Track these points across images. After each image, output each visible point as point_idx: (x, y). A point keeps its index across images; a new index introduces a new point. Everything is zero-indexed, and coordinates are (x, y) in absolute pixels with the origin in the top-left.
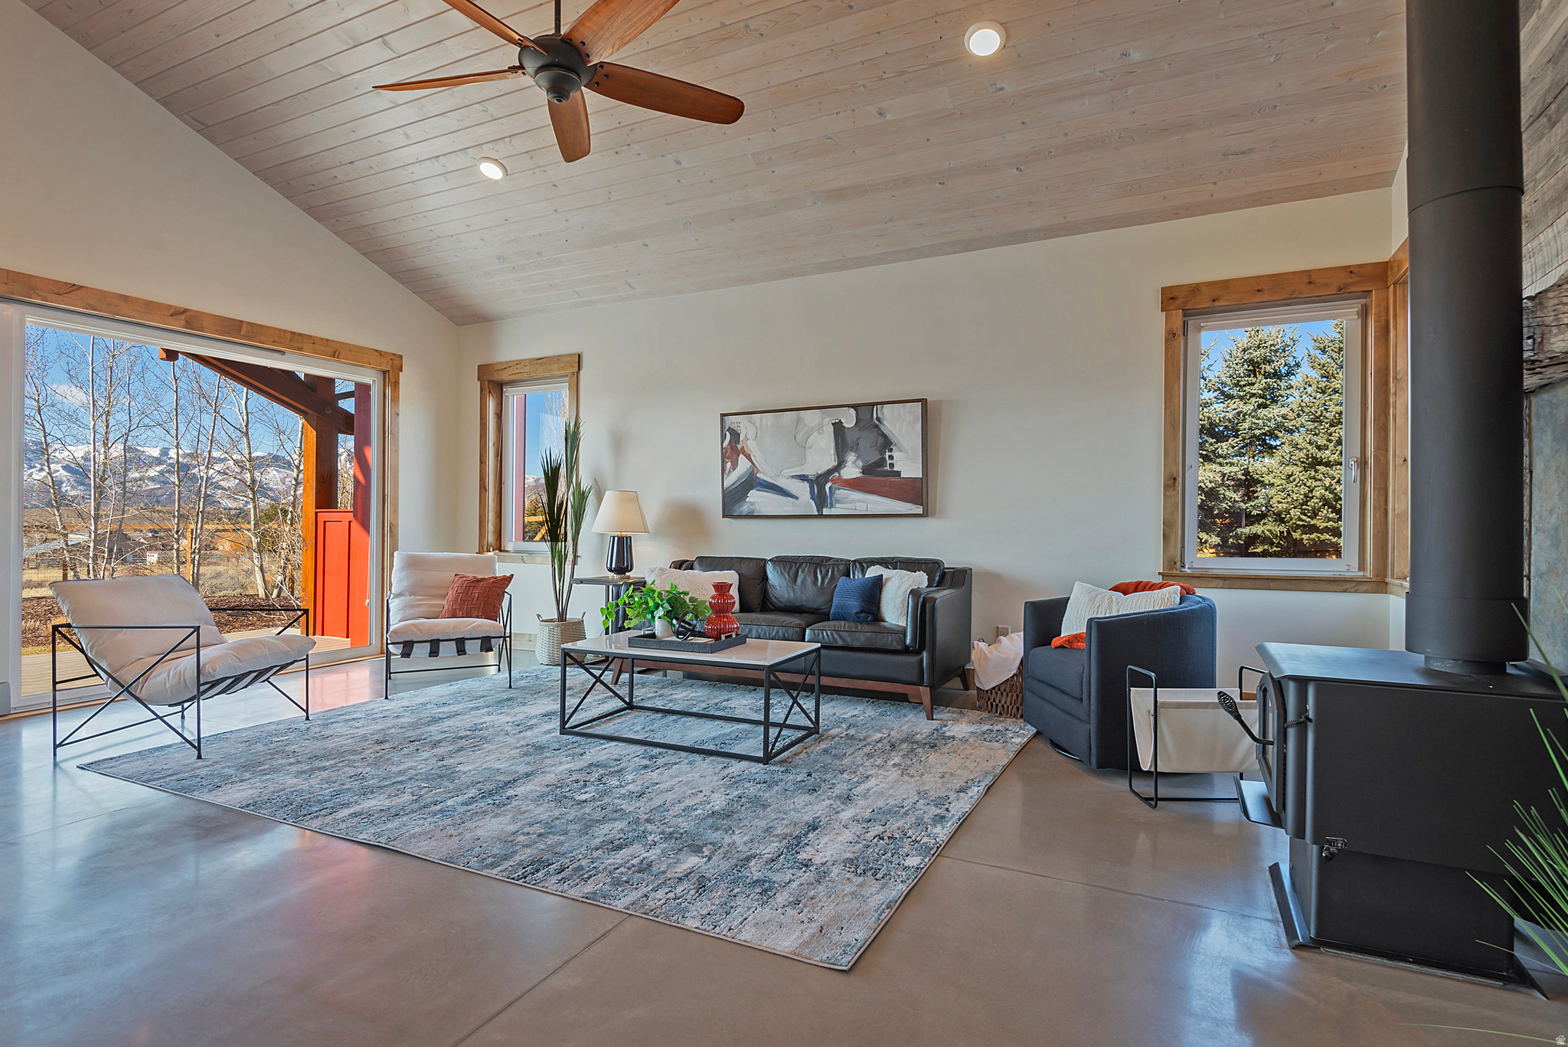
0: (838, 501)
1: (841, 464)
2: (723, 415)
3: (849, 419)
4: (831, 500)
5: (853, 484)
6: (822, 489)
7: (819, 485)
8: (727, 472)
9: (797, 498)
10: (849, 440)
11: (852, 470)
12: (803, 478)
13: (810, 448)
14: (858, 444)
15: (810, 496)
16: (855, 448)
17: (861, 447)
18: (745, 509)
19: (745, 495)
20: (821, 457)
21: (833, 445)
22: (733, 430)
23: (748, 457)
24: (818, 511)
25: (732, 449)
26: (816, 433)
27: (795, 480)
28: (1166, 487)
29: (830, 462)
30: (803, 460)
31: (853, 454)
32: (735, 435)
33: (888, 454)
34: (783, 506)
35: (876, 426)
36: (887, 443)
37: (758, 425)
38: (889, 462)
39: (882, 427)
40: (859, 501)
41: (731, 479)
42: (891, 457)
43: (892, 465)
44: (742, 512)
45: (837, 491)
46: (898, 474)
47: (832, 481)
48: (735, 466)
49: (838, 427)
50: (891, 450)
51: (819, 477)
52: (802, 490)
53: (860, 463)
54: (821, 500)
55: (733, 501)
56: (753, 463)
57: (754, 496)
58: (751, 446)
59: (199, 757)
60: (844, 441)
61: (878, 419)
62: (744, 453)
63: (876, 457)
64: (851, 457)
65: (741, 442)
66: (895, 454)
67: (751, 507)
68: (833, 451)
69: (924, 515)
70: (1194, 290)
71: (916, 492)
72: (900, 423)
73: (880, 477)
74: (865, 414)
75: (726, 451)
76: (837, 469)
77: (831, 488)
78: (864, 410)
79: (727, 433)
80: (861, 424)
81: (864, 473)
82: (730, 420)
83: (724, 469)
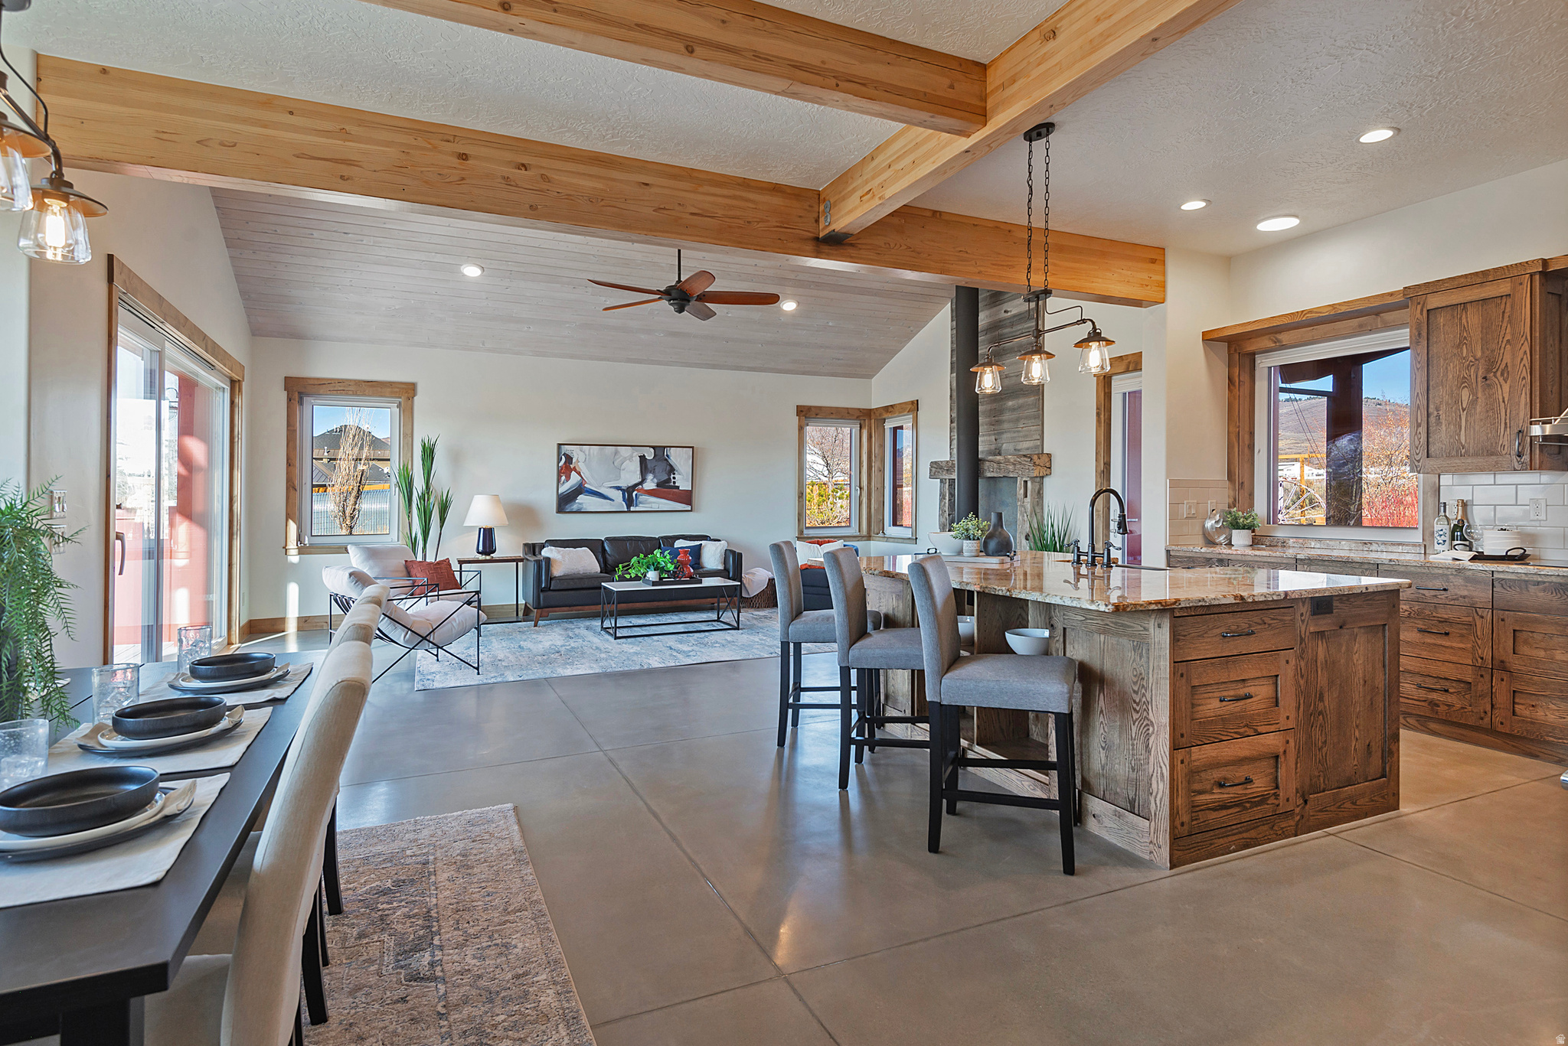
0: (641, 503)
1: (643, 480)
2: (560, 445)
3: (650, 455)
4: (636, 502)
5: (651, 493)
6: (630, 495)
7: (629, 495)
8: (561, 483)
9: (613, 500)
10: (649, 466)
11: (650, 484)
12: (618, 488)
13: (624, 470)
14: (654, 469)
15: (622, 499)
16: (653, 472)
17: (656, 470)
18: (575, 507)
19: (575, 498)
20: (631, 474)
21: (639, 469)
22: (567, 454)
23: (579, 474)
24: (627, 509)
25: (566, 467)
26: (628, 461)
27: (612, 489)
28: (799, 497)
29: (638, 479)
30: (618, 478)
31: (651, 475)
32: (569, 459)
33: (672, 476)
34: (605, 505)
35: (666, 460)
36: (672, 470)
37: (587, 453)
38: (673, 480)
39: (669, 460)
40: (654, 503)
41: (563, 489)
42: (674, 478)
43: (674, 483)
44: (573, 509)
45: (641, 497)
46: (678, 487)
47: (637, 490)
48: (568, 478)
49: (642, 458)
50: (674, 474)
51: (629, 488)
52: (617, 496)
53: (656, 481)
54: (630, 502)
55: (565, 502)
56: (582, 477)
57: (581, 498)
58: (581, 467)
59: (478, 674)
60: (646, 467)
61: (667, 456)
62: (575, 470)
63: (666, 477)
64: (650, 477)
65: (573, 464)
66: (676, 476)
67: (580, 506)
68: (639, 472)
69: (691, 511)
70: (809, 408)
71: (687, 498)
72: (679, 459)
73: (667, 489)
74: (659, 452)
75: (562, 469)
76: (641, 483)
77: (636, 495)
78: (659, 450)
79: (563, 457)
80: (657, 458)
81: (657, 486)
82: (565, 449)
83: (559, 481)
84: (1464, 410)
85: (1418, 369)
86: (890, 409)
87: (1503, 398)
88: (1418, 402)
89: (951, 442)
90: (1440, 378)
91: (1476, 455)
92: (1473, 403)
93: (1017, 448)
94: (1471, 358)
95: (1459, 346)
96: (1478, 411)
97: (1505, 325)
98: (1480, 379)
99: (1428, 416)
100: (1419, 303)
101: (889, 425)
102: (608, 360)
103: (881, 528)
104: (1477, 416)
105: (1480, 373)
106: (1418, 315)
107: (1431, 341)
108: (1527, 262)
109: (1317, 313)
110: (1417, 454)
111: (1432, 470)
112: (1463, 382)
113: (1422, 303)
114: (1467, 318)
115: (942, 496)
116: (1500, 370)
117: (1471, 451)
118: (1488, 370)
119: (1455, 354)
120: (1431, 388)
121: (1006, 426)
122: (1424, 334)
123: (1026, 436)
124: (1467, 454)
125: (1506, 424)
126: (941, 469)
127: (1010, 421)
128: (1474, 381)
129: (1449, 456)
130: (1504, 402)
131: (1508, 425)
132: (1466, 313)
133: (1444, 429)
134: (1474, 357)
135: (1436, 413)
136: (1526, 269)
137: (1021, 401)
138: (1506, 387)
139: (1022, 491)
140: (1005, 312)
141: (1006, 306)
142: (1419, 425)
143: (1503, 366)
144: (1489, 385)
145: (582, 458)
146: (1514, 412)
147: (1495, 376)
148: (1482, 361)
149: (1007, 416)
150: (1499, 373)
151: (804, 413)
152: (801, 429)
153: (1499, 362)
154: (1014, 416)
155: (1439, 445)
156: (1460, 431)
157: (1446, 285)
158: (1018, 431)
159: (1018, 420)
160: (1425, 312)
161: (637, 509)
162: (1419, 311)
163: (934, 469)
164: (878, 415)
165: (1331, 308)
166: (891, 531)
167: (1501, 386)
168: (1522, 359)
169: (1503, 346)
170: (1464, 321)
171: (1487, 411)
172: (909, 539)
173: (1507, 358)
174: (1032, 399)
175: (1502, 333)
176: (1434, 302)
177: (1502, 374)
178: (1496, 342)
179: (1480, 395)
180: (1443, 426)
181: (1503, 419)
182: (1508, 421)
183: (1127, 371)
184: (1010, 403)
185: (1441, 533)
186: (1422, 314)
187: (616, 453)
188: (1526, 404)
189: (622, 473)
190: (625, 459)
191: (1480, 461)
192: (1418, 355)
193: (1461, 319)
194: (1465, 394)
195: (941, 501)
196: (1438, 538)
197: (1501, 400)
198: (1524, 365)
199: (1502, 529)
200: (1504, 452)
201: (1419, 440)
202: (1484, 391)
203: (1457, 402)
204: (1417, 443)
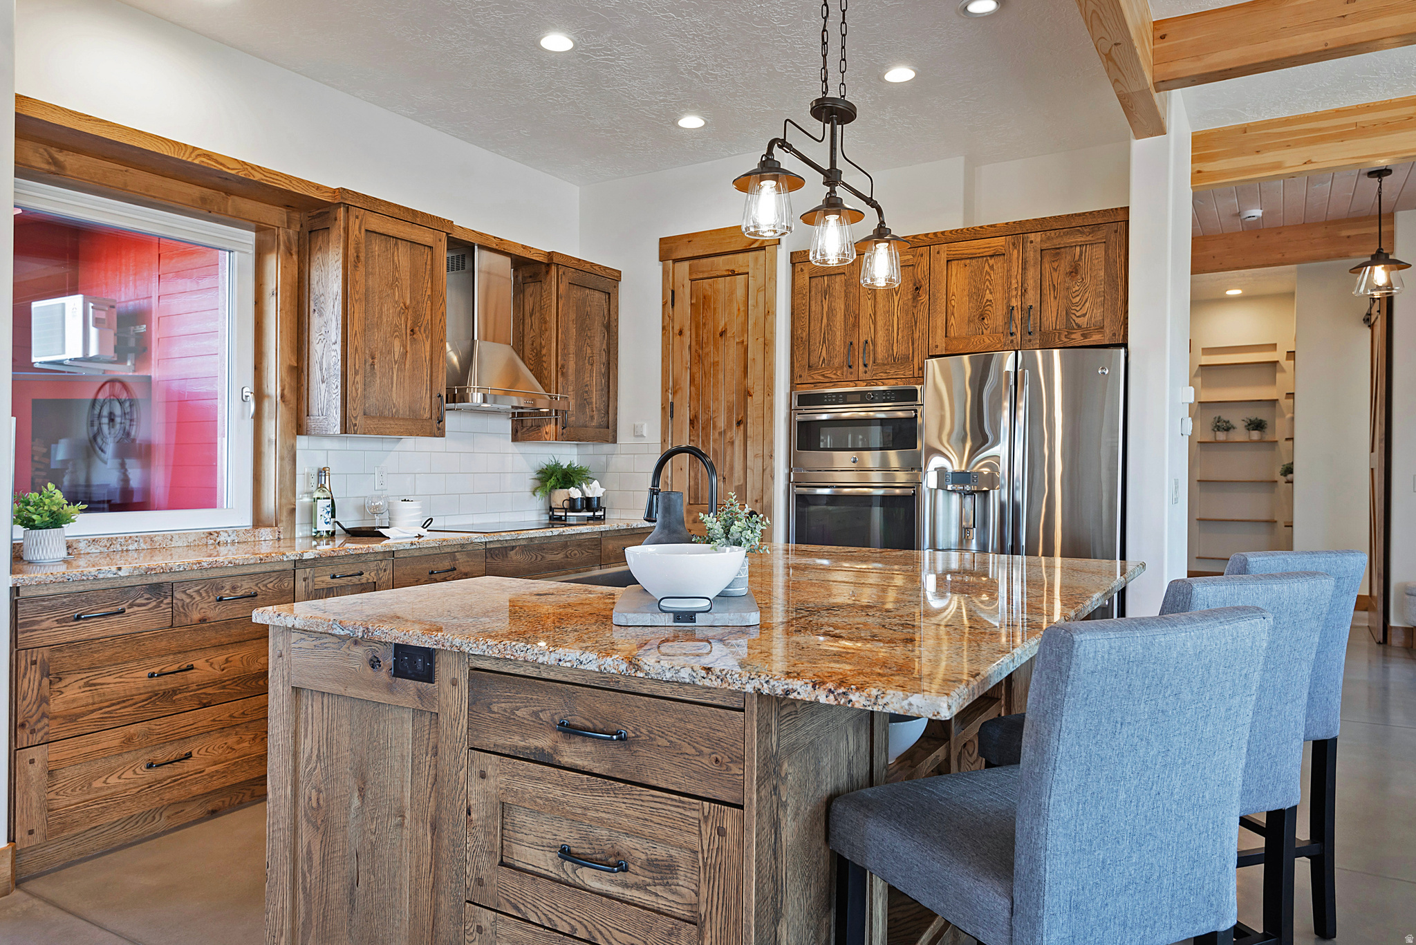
84: (396, 363)
85: (356, 301)
88: (356, 342)
90: (376, 319)
91: (403, 415)
92: (403, 356)
94: (402, 305)
96: (407, 366)
97: (427, 277)
98: (408, 331)
99: (365, 362)
100: (357, 217)
104: (406, 372)
105: (409, 325)
106: (356, 230)
111: (368, 432)
112: (395, 330)
114: (398, 254)
116: (424, 325)
117: (400, 411)
124: (397, 414)
125: (427, 384)
128: (404, 332)
129: (380, 414)
131: (429, 387)
132: (398, 249)
133: (378, 380)
134: (406, 303)
135: (371, 361)
136: (443, 227)
138: (429, 345)
142: (356, 373)
143: (426, 321)
144: (415, 340)
146: (435, 374)
147: (421, 330)
148: (411, 310)
150: (423, 328)
153: (424, 316)
155: (371, 399)
156: (392, 387)
157: (383, 208)
160: (363, 231)
162: (357, 227)
167: (425, 343)
168: (440, 320)
169: (425, 300)
170: (396, 258)
171: (414, 368)
173: (429, 314)
175: (425, 285)
176: (375, 223)
178: (420, 293)
179: (408, 349)
181: (425, 380)
182: (429, 382)
186: (360, 233)
188: (442, 368)
191: (408, 422)
192: (357, 282)
193: (394, 252)
194: (397, 343)
196: (326, 516)
197: (424, 358)
198: (442, 327)
200: (425, 416)
201: (357, 390)
202: (411, 345)
203: (389, 352)
204: (354, 394)
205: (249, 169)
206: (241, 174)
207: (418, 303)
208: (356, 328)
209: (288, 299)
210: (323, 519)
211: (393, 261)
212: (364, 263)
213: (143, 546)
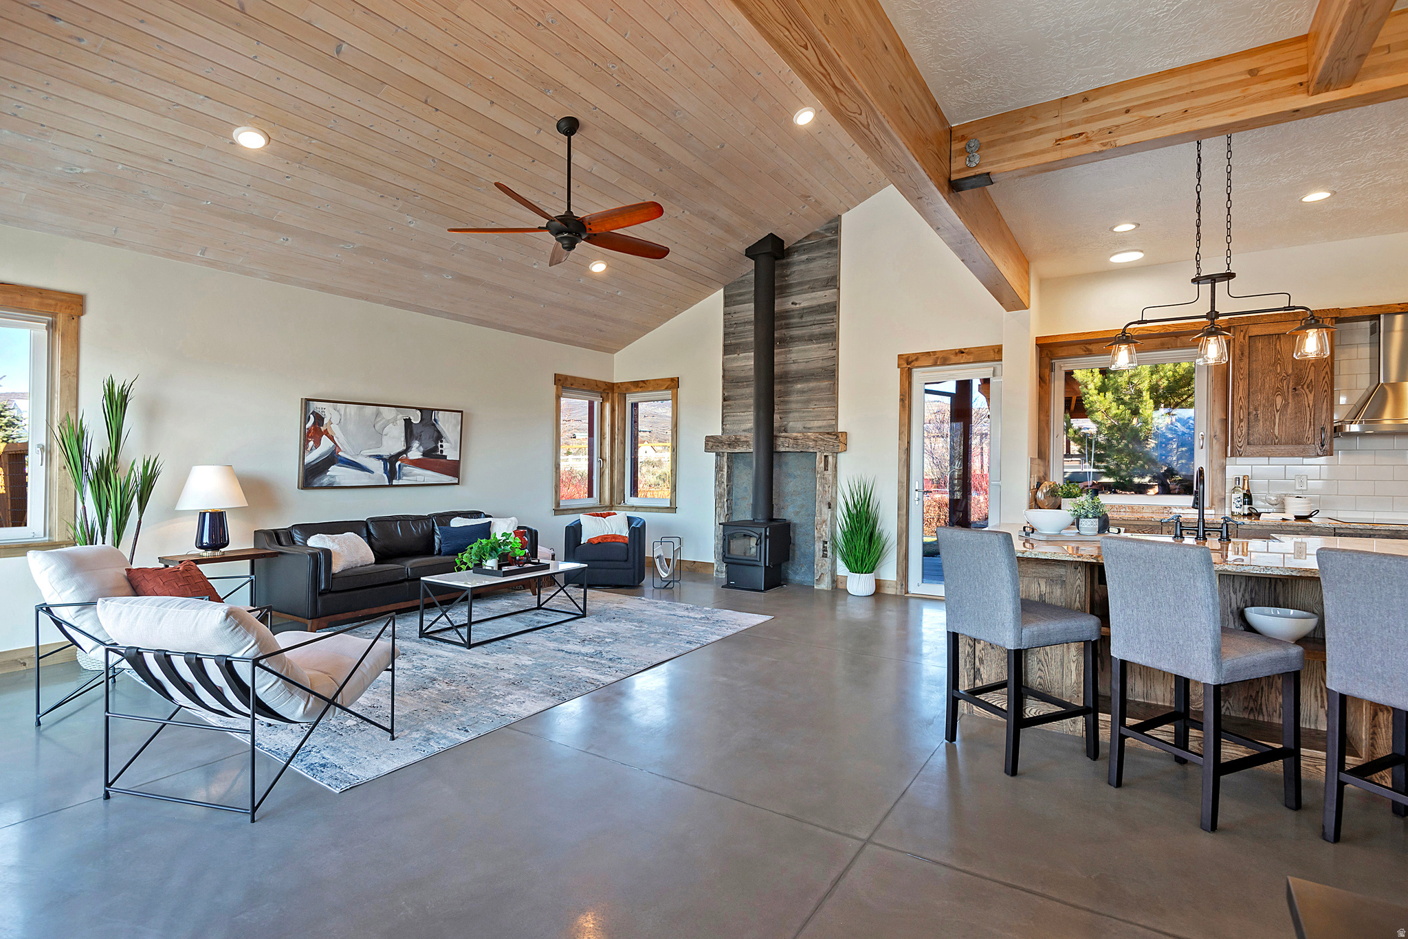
0: (404, 475)
1: (408, 448)
2: (308, 400)
3: (416, 418)
4: (399, 473)
5: (416, 463)
6: (393, 466)
7: (392, 465)
8: (309, 449)
9: (373, 472)
10: (415, 432)
11: (415, 453)
12: (379, 457)
13: (386, 435)
14: (421, 436)
15: (383, 471)
16: (419, 438)
17: (423, 437)
18: (325, 481)
19: (326, 469)
20: (393, 442)
21: (403, 434)
22: (317, 414)
23: (332, 438)
24: (389, 482)
25: (315, 429)
26: (391, 425)
27: (372, 459)
29: (401, 446)
30: (379, 444)
31: (417, 442)
32: (319, 419)
33: (440, 444)
35: (434, 425)
36: (439, 437)
37: (342, 413)
38: (440, 449)
39: (437, 426)
40: (419, 475)
41: (310, 458)
42: (442, 446)
43: (442, 451)
44: (322, 483)
45: (405, 468)
46: (445, 457)
47: (401, 460)
48: (317, 444)
49: (408, 422)
50: (442, 441)
51: (392, 457)
52: (378, 467)
53: (422, 449)
54: (392, 474)
55: (312, 475)
56: (335, 443)
57: (333, 470)
58: (335, 430)
60: (412, 432)
61: (435, 420)
62: (327, 434)
63: (432, 445)
64: (416, 444)
65: (324, 425)
66: (444, 444)
67: (331, 479)
68: (403, 439)
69: (458, 484)
70: (566, 377)
71: (453, 469)
72: (448, 424)
73: (432, 459)
74: (426, 416)
75: (309, 432)
76: (405, 452)
77: (400, 465)
78: (426, 413)
79: (311, 416)
80: (424, 422)
81: (423, 455)
82: (315, 406)
83: (305, 446)
84: (1277, 411)
85: (1241, 379)
86: (641, 384)
87: (1309, 404)
88: (1241, 403)
89: (723, 419)
90: (1259, 387)
91: (1286, 443)
92: (1285, 406)
93: (806, 426)
95: (1275, 364)
96: (1289, 411)
98: (1290, 390)
99: (1249, 414)
100: (1242, 331)
101: (630, 399)
102: (366, 299)
103: (622, 498)
104: (1288, 416)
105: (1291, 386)
106: (1242, 340)
107: (1251, 360)
108: (1328, 310)
109: (1148, 330)
110: (1240, 442)
111: (1252, 454)
112: (1278, 391)
113: (1244, 331)
114: (1280, 345)
115: (719, 468)
116: (1306, 384)
117: (1283, 441)
118: (1297, 384)
119: (1270, 371)
120: (1251, 394)
121: (794, 406)
122: (1246, 353)
123: (817, 416)
124: (1280, 443)
125: (1310, 422)
126: (719, 443)
127: (797, 402)
128: (1286, 390)
129: (1265, 444)
130: (1309, 407)
131: (1312, 424)
132: (1280, 341)
133: (1261, 424)
134: (1286, 373)
135: (1255, 412)
136: (1327, 315)
137: (812, 385)
138: (1311, 397)
139: (822, 465)
140: (792, 303)
141: (794, 299)
142: (1241, 421)
143: (1308, 381)
144: (1297, 395)
145: (335, 419)
146: (1317, 415)
147: (1302, 388)
148: (1292, 377)
149: (794, 398)
150: (1305, 387)
151: (561, 382)
152: (558, 398)
153: (1306, 378)
154: (804, 397)
155: (1256, 436)
156: (1275, 426)
157: (1265, 319)
158: (808, 412)
159: (808, 401)
160: (1247, 338)
161: (401, 482)
162: (1241, 337)
163: (710, 443)
164: (624, 389)
165: (1161, 328)
166: (631, 501)
167: (1307, 396)
168: (1324, 378)
169: (1309, 366)
170: (1278, 347)
171: (1296, 413)
172: (668, 508)
173: (1312, 376)
174: (825, 384)
176: (1255, 330)
177: (1308, 387)
179: (1290, 401)
180: (1261, 422)
181: (1308, 420)
182: (1312, 420)
183: (935, 364)
184: (799, 386)
185: (1239, 499)
186: (1244, 339)
187: (378, 414)
188: (1327, 409)
189: (384, 438)
190: (388, 422)
191: (1290, 448)
192: (1241, 369)
193: (1276, 345)
194: (1279, 400)
195: (717, 473)
196: (1237, 503)
197: (1307, 405)
198: (1326, 382)
199: (1298, 497)
200: (1309, 443)
201: (1241, 431)
202: (1294, 398)
203: (1272, 405)
204: (1239, 434)
205: (1167, 327)
206: (1162, 332)
207: (1301, 370)
208: (1240, 395)
209: (1219, 382)
210: (1235, 505)
211: (1276, 349)
212: (1247, 356)
213: (1128, 510)
